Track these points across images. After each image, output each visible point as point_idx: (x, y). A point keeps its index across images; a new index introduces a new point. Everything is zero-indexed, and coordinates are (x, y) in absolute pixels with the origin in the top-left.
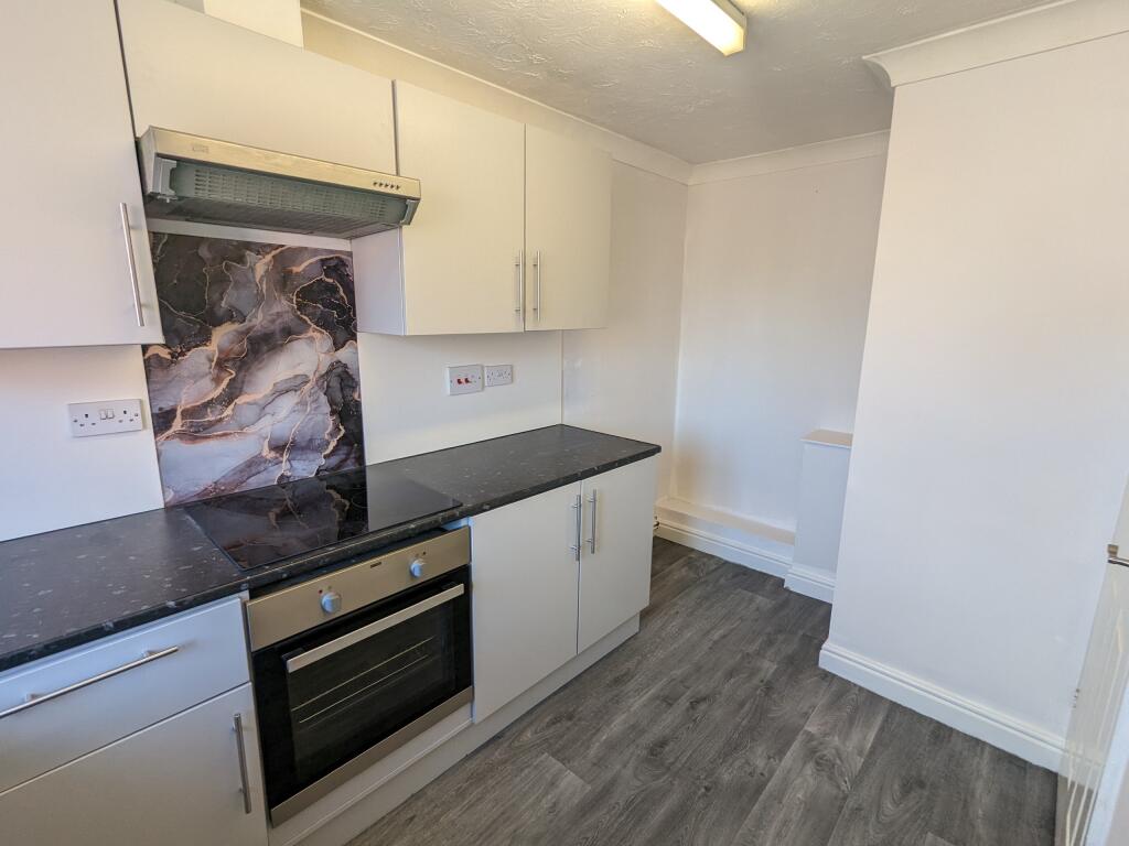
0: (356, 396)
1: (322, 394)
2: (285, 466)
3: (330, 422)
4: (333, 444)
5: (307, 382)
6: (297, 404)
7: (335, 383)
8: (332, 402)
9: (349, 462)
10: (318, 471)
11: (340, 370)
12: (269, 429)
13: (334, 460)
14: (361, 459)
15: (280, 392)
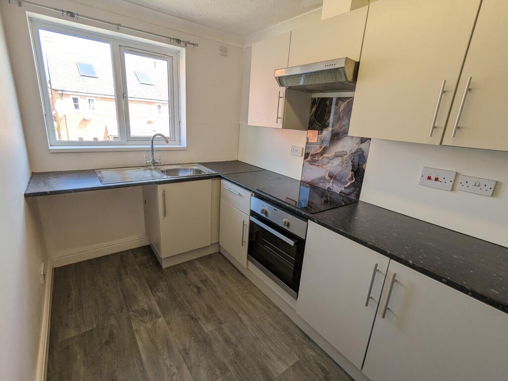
0: (364, 167)
1: (350, 161)
2: (331, 184)
3: (350, 174)
4: (349, 184)
5: (346, 155)
6: (341, 162)
7: (357, 159)
8: (353, 166)
9: (353, 194)
10: (340, 192)
11: (360, 153)
12: (329, 169)
13: (347, 191)
14: (358, 196)
15: (337, 156)
